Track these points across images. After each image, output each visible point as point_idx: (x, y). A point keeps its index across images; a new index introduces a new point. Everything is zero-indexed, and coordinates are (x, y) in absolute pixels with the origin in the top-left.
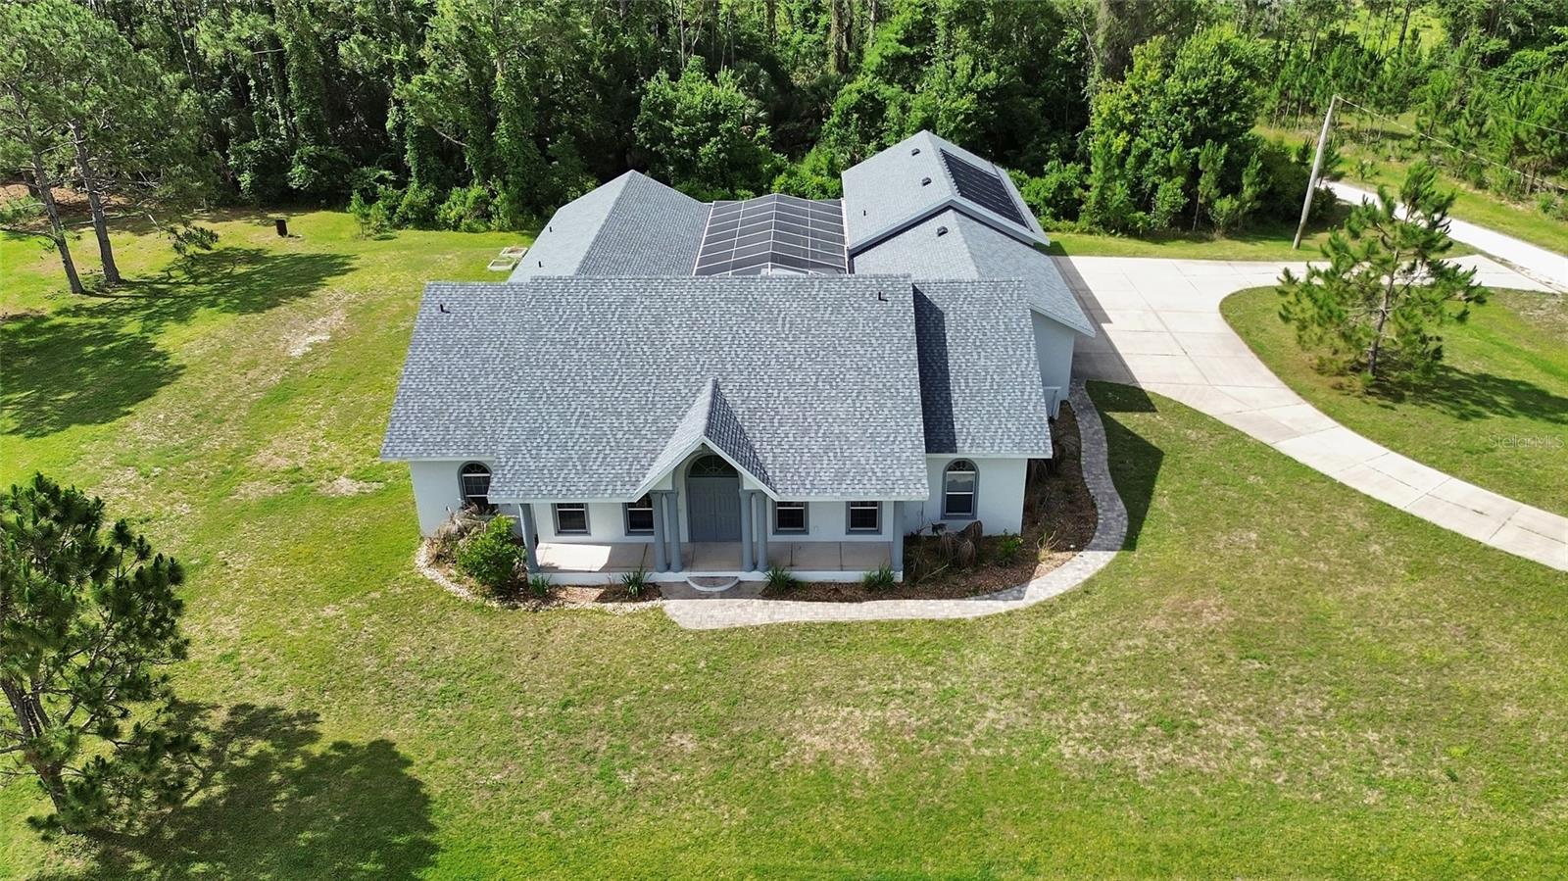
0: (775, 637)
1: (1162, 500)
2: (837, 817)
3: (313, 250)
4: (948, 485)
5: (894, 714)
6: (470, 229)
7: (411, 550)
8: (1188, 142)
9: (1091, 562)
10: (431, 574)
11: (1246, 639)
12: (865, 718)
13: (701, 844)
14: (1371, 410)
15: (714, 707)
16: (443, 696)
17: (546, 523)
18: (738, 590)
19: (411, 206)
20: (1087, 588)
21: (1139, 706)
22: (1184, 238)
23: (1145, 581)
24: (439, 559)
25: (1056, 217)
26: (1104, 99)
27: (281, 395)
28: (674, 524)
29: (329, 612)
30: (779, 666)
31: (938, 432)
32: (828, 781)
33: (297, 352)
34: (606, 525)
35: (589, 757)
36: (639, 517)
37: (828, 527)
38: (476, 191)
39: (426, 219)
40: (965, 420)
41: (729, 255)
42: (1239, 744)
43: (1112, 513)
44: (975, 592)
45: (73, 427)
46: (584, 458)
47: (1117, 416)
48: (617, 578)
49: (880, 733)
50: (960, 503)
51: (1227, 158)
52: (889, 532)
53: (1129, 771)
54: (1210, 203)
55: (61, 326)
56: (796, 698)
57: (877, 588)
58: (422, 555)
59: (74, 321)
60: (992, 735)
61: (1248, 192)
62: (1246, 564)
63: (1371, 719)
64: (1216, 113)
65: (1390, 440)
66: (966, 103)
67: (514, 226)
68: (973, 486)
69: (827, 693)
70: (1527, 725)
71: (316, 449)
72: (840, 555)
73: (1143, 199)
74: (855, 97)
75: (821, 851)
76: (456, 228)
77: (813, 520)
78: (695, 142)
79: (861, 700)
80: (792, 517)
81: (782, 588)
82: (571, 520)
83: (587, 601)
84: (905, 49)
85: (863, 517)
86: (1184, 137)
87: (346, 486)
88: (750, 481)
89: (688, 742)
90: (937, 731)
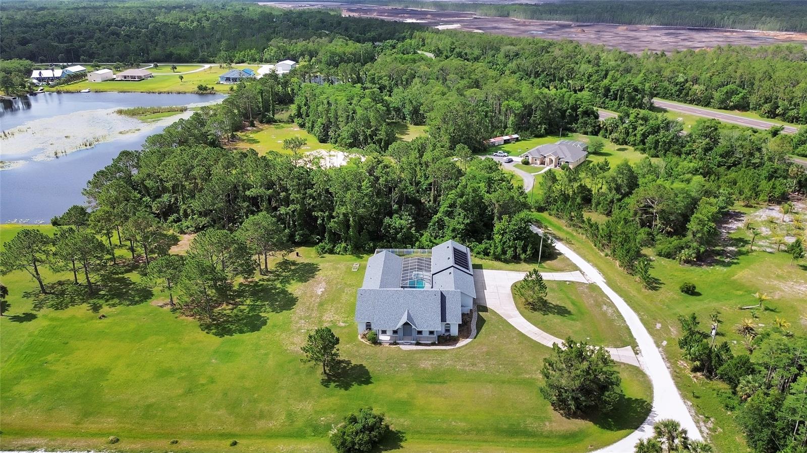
0: (417, 350)
1: (483, 330)
2: (425, 375)
3: (306, 261)
4: (446, 327)
5: (434, 362)
6: (342, 254)
7: (357, 336)
8: (514, 240)
9: (469, 340)
10: (362, 340)
11: (488, 353)
12: (430, 363)
13: (408, 377)
14: (529, 313)
15: (408, 361)
16: (369, 358)
17: (380, 332)
18: (411, 344)
19: (328, 249)
20: (466, 345)
21: (469, 362)
22: (514, 262)
23: (476, 344)
24: (362, 338)
25: (484, 255)
26: (498, 226)
27: (321, 304)
28: (401, 333)
29: (348, 346)
30: (418, 355)
31: (443, 319)
32: (424, 370)
33: (320, 293)
34: (389, 333)
35: (391, 367)
36: (395, 332)
37: (426, 334)
38: (343, 245)
39: (331, 252)
40: (448, 317)
41: (408, 266)
42: (482, 367)
43: (474, 332)
44: (449, 345)
45: (284, 311)
46: (388, 322)
47: (481, 313)
48: (392, 342)
49: (432, 365)
50: (448, 330)
51: (524, 244)
52: (435, 335)
53: (466, 370)
54: (519, 255)
55: (262, 285)
56: (420, 360)
57: (433, 344)
58: (359, 337)
59: (265, 283)
60: (448, 365)
61: (528, 253)
62: (493, 341)
63: (501, 364)
64: (521, 234)
65: (529, 319)
66: (462, 226)
67: (352, 254)
68: (449, 327)
69: (425, 359)
70: (522, 365)
71: (333, 317)
72: (427, 339)
73: (504, 252)
74: (437, 220)
75: (423, 379)
76: (338, 254)
77: (423, 332)
78: (397, 233)
79: (430, 360)
80: (420, 332)
81: (418, 344)
82: (384, 332)
83: (387, 345)
84: (449, 209)
85: (431, 333)
86: (514, 238)
87: (342, 324)
88: (413, 327)
89: (405, 365)
90: (440, 365)
